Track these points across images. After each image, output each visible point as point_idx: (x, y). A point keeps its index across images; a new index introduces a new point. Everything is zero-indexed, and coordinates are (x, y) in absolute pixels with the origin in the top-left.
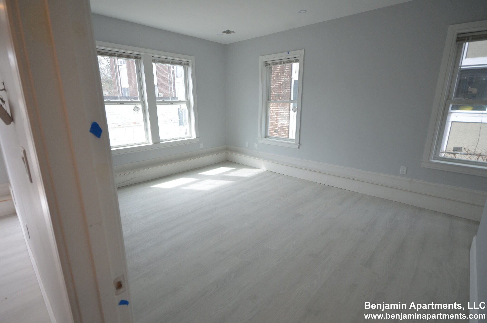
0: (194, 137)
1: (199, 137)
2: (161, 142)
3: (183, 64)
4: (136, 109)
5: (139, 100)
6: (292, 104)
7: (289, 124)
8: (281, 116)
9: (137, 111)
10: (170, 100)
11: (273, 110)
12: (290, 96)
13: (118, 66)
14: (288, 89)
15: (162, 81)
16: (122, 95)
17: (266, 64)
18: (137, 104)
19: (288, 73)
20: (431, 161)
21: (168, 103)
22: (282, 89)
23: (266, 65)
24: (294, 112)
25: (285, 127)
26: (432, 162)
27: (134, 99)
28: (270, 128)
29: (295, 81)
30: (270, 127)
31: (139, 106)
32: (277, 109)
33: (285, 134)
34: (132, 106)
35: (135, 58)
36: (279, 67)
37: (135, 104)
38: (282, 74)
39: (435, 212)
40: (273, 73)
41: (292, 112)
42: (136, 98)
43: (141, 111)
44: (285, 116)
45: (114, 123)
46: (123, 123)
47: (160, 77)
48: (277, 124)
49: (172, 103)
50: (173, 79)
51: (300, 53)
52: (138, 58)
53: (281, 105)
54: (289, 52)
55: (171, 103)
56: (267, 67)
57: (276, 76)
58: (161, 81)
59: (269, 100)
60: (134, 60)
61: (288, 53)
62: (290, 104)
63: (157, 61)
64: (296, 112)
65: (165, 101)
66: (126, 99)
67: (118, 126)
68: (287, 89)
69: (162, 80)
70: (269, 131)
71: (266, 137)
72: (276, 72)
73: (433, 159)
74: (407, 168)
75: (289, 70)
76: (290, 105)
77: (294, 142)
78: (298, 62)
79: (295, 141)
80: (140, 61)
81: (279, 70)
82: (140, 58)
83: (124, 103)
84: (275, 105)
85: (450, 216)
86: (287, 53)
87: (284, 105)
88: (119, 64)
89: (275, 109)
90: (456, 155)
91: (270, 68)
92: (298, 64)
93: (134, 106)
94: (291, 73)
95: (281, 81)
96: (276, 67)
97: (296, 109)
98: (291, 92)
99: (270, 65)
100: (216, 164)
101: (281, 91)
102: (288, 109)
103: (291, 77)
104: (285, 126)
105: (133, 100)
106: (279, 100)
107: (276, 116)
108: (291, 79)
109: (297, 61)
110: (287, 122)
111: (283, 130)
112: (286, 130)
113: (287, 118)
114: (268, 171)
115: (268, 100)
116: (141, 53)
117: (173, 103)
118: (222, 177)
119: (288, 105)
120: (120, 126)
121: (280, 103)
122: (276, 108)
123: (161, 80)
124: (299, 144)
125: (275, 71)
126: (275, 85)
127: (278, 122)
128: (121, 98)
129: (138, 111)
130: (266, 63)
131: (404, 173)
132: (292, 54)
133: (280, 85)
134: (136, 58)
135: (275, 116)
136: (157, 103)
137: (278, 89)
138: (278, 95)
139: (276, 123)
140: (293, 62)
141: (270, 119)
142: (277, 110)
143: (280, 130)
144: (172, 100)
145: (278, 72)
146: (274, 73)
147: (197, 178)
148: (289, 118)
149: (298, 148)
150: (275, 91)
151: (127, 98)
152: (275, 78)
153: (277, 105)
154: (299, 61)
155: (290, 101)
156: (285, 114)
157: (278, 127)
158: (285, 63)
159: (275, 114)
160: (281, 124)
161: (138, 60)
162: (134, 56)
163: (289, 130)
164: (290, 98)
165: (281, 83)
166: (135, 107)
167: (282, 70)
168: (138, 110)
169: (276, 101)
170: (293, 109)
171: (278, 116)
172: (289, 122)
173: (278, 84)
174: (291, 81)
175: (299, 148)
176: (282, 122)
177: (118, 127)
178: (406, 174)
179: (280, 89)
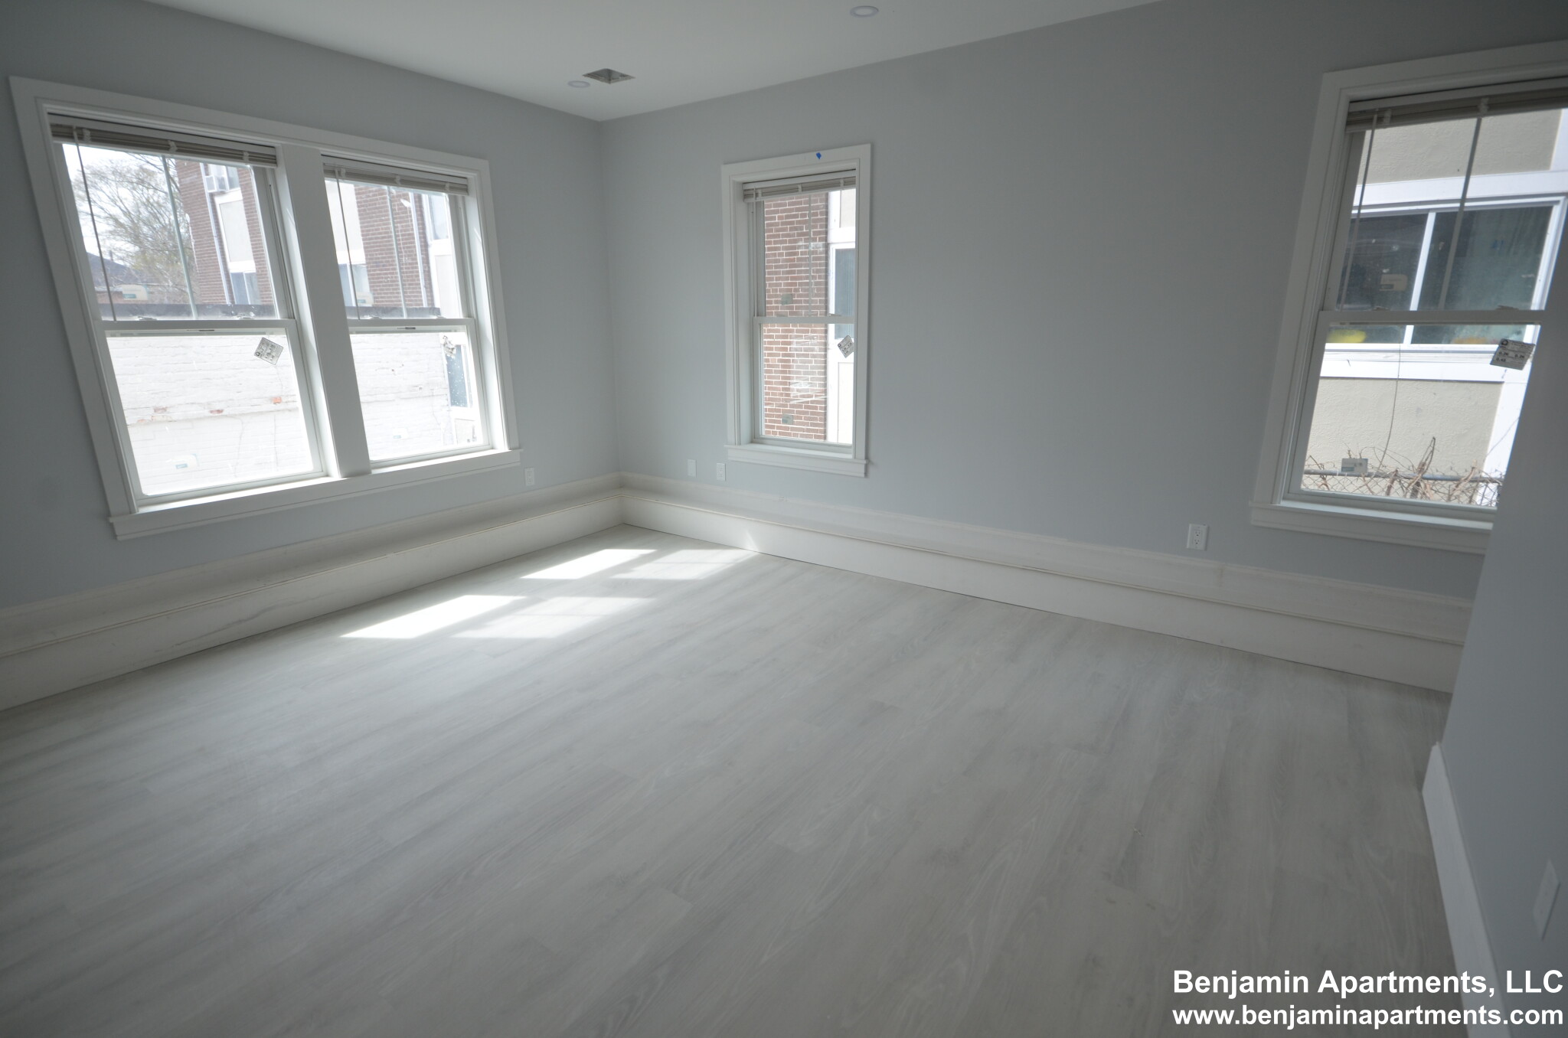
0: (502, 446)
1: (520, 448)
2: (375, 472)
3: (448, 185)
4: (267, 350)
5: (278, 316)
6: (832, 327)
7: (825, 392)
8: (798, 367)
9: (273, 357)
10: (402, 316)
11: (771, 349)
12: (826, 302)
13: (212, 195)
14: (817, 280)
15: (381, 250)
16: (232, 298)
17: (746, 192)
18: (272, 333)
19: (816, 227)
20: (1278, 505)
21: (395, 328)
22: (801, 278)
23: (746, 194)
24: (846, 354)
25: (812, 402)
26: (1282, 507)
27: (257, 314)
28: (765, 407)
29: (838, 252)
30: (767, 404)
31: (280, 339)
32: (783, 343)
33: (812, 425)
34: (252, 341)
35: (250, 160)
36: (785, 205)
37: (264, 333)
38: (796, 229)
39: (1299, 667)
40: (768, 225)
41: (835, 354)
42: (267, 309)
43: (287, 357)
44: (812, 368)
45: (192, 403)
46: (230, 400)
47: (373, 234)
48: (788, 395)
49: (410, 326)
50: (421, 242)
51: (857, 157)
52: (263, 158)
53: (798, 331)
54: (821, 153)
55: (406, 328)
56: (748, 204)
57: (778, 236)
58: (377, 250)
59: (761, 316)
60: (249, 166)
61: (819, 156)
62: (826, 326)
63: (343, 171)
64: (852, 356)
65: (383, 321)
66: (224, 312)
67: (211, 412)
68: (814, 277)
69: (380, 246)
70: (764, 418)
71: (755, 438)
72: (777, 224)
73: (1284, 499)
74: (1208, 529)
75: (819, 217)
76: (826, 331)
77: (850, 456)
78: (851, 188)
79: (852, 450)
80: (273, 170)
81: (787, 217)
82: (273, 160)
83: (216, 330)
84: (778, 331)
85: (1343, 676)
86: (815, 153)
87: (807, 331)
88: (216, 190)
89: (778, 343)
90: (1329, 477)
91: (760, 206)
92: (850, 194)
93: (258, 338)
94: (827, 226)
95: (796, 254)
96: (776, 205)
97: (853, 345)
98: (827, 289)
99: (757, 195)
100: (584, 536)
101: (795, 284)
102: (820, 344)
103: (826, 239)
104: (814, 399)
105: (252, 316)
106: (791, 313)
107: (783, 366)
108: (827, 246)
109: (848, 183)
110: (820, 385)
111: (807, 413)
112: (818, 413)
113: (819, 373)
114: (766, 557)
115: (757, 313)
116: (275, 141)
117: (414, 328)
118: (608, 585)
119: (820, 331)
120: (219, 411)
121: (794, 322)
122: (781, 340)
123: (377, 246)
124: (865, 462)
125: (774, 218)
126: (776, 267)
127: (791, 387)
128: (201, 308)
129: (275, 359)
130: (745, 190)
131: (1201, 546)
132: (834, 160)
133: (791, 266)
134: (254, 158)
135: (777, 366)
136: (350, 328)
137: (787, 279)
138: (788, 299)
139: (784, 389)
140: (835, 185)
141: (764, 377)
142: (786, 349)
143: (798, 412)
144: (411, 318)
145: (783, 224)
146: (772, 225)
147: (515, 594)
148: (825, 373)
149: (863, 475)
150: (776, 285)
151: (226, 310)
152: (775, 242)
153: (783, 331)
154: (857, 182)
155: (827, 319)
156: (811, 362)
157: (792, 403)
158: (809, 190)
159: (778, 360)
160: (799, 394)
161: (266, 166)
162: (249, 152)
163: (825, 414)
164: (827, 308)
165: (793, 260)
166: (264, 342)
167: (796, 216)
168: (274, 354)
169: (781, 318)
170: (842, 345)
171: (789, 367)
172: (825, 385)
173: (787, 260)
174: (827, 252)
175: (866, 474)
176: (801, 386)
177: (211, 415)
178: (1206, 549)
179: (792, 278)
